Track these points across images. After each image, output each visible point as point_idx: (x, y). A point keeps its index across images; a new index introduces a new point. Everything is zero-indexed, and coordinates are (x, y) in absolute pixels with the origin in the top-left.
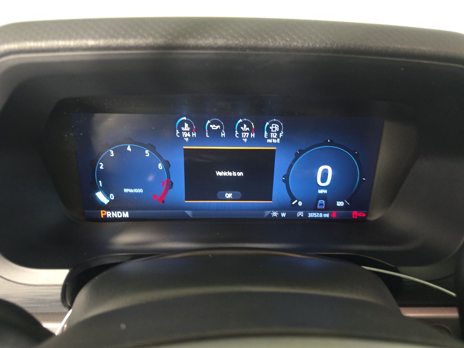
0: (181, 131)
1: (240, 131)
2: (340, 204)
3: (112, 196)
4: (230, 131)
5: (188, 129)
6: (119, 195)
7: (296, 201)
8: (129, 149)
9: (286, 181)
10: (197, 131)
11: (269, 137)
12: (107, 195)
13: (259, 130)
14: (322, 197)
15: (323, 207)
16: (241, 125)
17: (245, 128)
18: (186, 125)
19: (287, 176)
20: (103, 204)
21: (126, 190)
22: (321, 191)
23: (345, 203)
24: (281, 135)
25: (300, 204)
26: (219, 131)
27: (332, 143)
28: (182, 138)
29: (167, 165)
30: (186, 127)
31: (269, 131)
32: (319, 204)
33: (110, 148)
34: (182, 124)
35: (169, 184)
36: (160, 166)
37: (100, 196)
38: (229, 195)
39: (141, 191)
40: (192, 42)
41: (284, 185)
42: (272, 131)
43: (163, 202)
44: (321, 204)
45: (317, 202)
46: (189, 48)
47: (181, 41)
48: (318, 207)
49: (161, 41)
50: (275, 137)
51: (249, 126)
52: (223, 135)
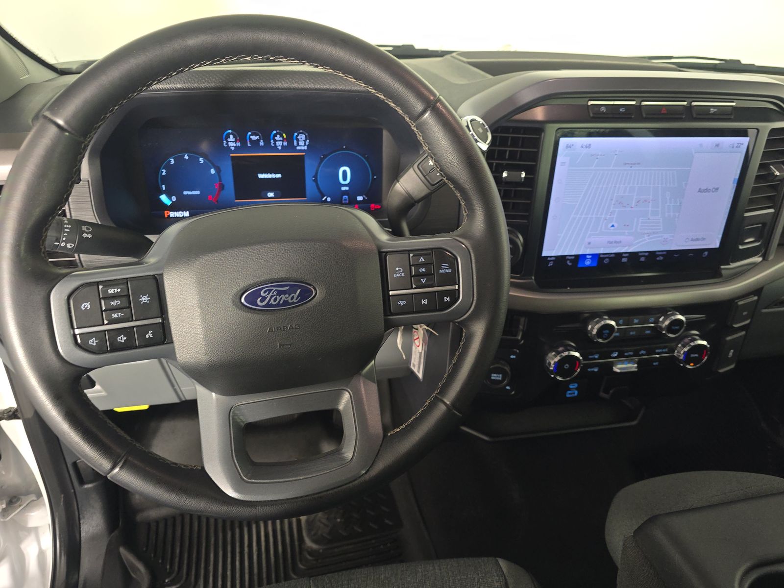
0: (227, 142)
1: (275, 141)
2: (360, 198)
3: (174, 198)
4: (267, 140)
5: (234, 140)
6: (180, 197)
7: (325, 197)
8: (186, 157)
9: (316, 181)
10: (240, 141)
11: (298, 145)
12: (170, 198)
13: (290, 139)
14: (345, 193)
15: (347, 202)
16: (275, 135)
17: (278, 138)
18: (231, 136)
19: (316, 176)
20: (166, 205)
21: (185, 193)
22: (343, 189)
23: (364, 198)
24: (307, 143)
25: (329, 199)
26: (258, 141)
27: (346, 149)
28: (229, 147)
29: (218, 170)
30: (232, 138)
31: (298, 140)
32: (343, 199)
33: (170, 157)
34: (228, 136)
35: (222, 187)
36: (213, 171)
37: (164, 198)
38: (271, 195)
39: (198, 193)
40: (236, 85)
41: (314, 184)
42: (300, 140)
43: (217, 202)
44: (345, 200)
45: (342, 198)
46: (234, 88)
47: (230, 85)
48: (343, 202)
49: (218, 85)
50: (303, 145)
51: (281, 136)
52: (262, 143)
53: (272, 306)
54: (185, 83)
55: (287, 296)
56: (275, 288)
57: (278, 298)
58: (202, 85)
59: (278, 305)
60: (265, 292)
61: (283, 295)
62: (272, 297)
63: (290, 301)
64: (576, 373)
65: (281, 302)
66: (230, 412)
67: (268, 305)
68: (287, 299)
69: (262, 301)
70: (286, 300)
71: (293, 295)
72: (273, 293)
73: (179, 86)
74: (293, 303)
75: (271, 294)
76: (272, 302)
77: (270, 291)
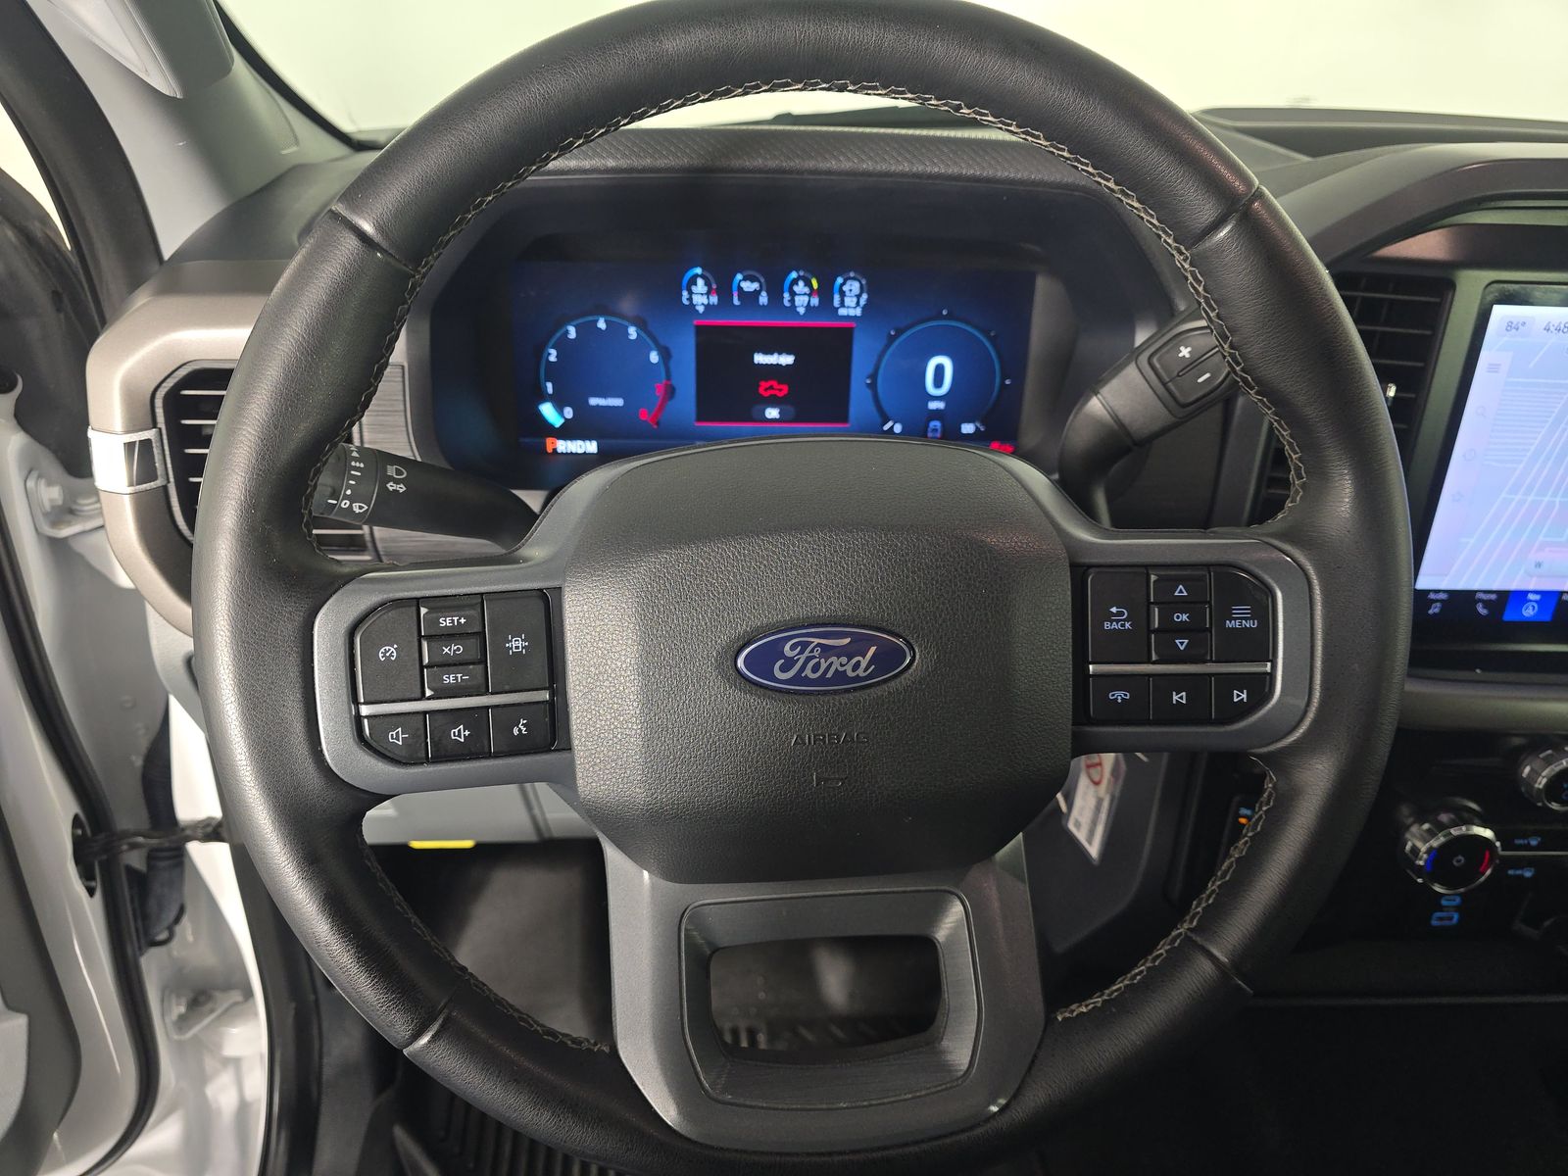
0: (691, 293)
1: (793, 294)
2: (968, 428)
3: (569, 412)
4: (775, 295)
5: (705, 289)
6: (581, 408)
7: (890, 424)
8: (602, 324)
9: (873, 386)
10: (718, 292)
11: (842, 304)
12: (560, 410)
13: (825, 292)
14: (936, 414)
15: (938, 435)
16: (795, 282)
17: (800, 287)
18: (700, 282)
19: (874, 376)
20: (551, 426)
21: (594, 401)
22: (933, 405)
23: (977, 428)
24: (863, 301)
25: (898, 428)
26: (757, 293)
27: (949, 317)
28: (692, 306)
29: (666, 355)
30: (700, 286)
31: (842, 294)
32: (929, 430)
33: (569, 321)
34: (693, 281)
35: (670, 392)
36: (654, 357)
37: (548, 410)
38: (772, 413)
39: (618, 402)
40: (736, 163)
41: (869, 393)
42: (847, 293)
43: (657, 424)
44: (935, 430)
45: (927, 426)
46: (732, 171)
47: (723, 163)
48: (930, 435)
49: (697, 162)
50: (853, 304)
51: (808, 284)
52: (763, 299)
53: (807, 681)
54: (624, 156)
55: (844, 660)
56: (817, 641)
57: (824, 666)
58: (661, 163)
59: (822, 680)
60: (793, 648)
61: (834, 659)
62: (809, 659)
63: (850, 674)
64: (1483, 879)
65: (829, 675)
66: (681, 921)
67: (798, 679)
68: (843, 669)
69: (783, 669)
70: (841, 669)
71: (860, 658)
72: (812, 651)
73: (611, 163)
74: (858, 679)
75: (807, 653)
76: (808, 672)
77: (805, 645)
